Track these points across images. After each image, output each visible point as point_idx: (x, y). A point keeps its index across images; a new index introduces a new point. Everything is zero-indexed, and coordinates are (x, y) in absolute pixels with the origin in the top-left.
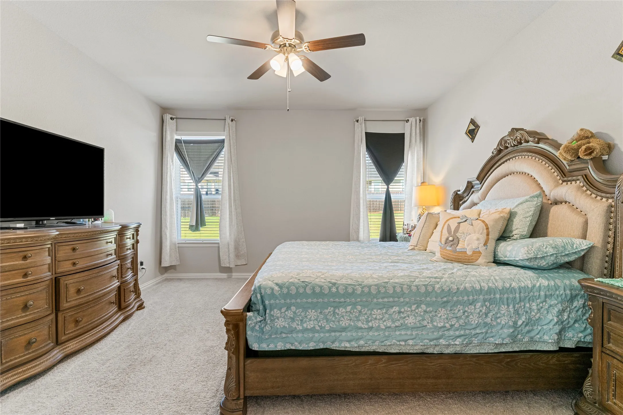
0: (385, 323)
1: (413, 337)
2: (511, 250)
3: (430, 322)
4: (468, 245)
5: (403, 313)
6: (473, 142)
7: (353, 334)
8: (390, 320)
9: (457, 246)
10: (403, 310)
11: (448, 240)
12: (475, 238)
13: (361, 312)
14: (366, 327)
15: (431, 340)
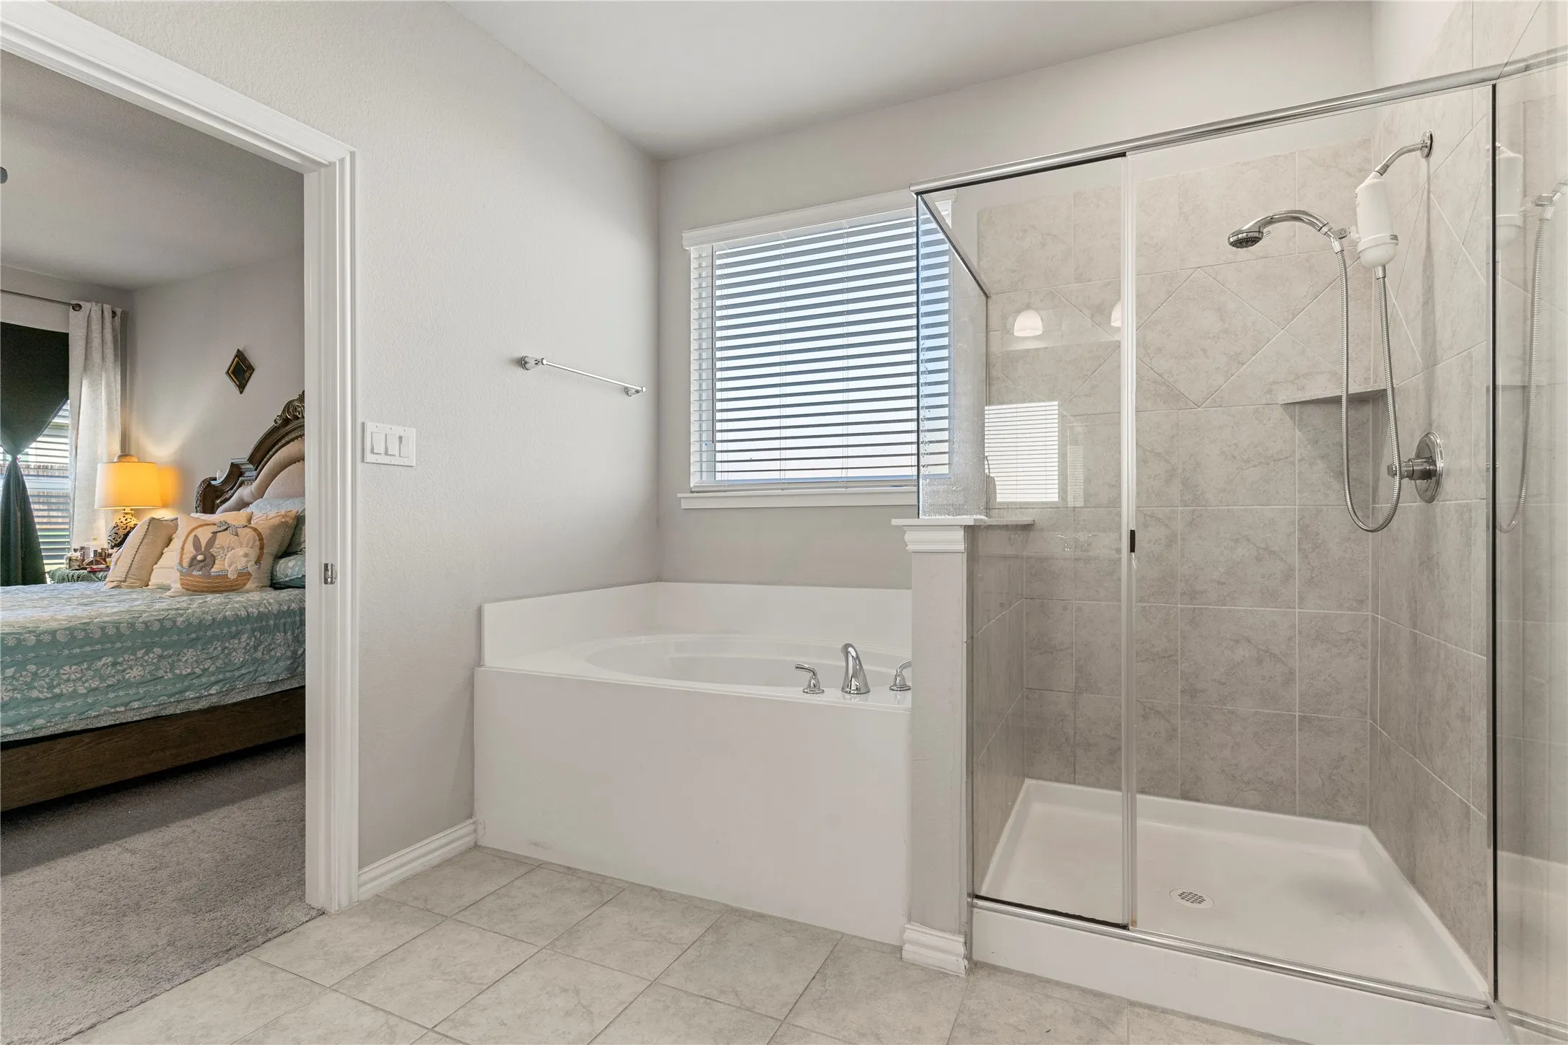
0: (87, 685)
1: (139, 697)
2: (293, 566)
3: (168, 670)
4: (230, 566)
5: (121, 664)
6: (241, 393)
7: (21, 712)
8: (97, 679)
9: (212, 567)
10: (120, 660)
11: (195, 561)
12: (241, 553)
13: (37, 674)
14: (49, 695)
15: (170, 696)
